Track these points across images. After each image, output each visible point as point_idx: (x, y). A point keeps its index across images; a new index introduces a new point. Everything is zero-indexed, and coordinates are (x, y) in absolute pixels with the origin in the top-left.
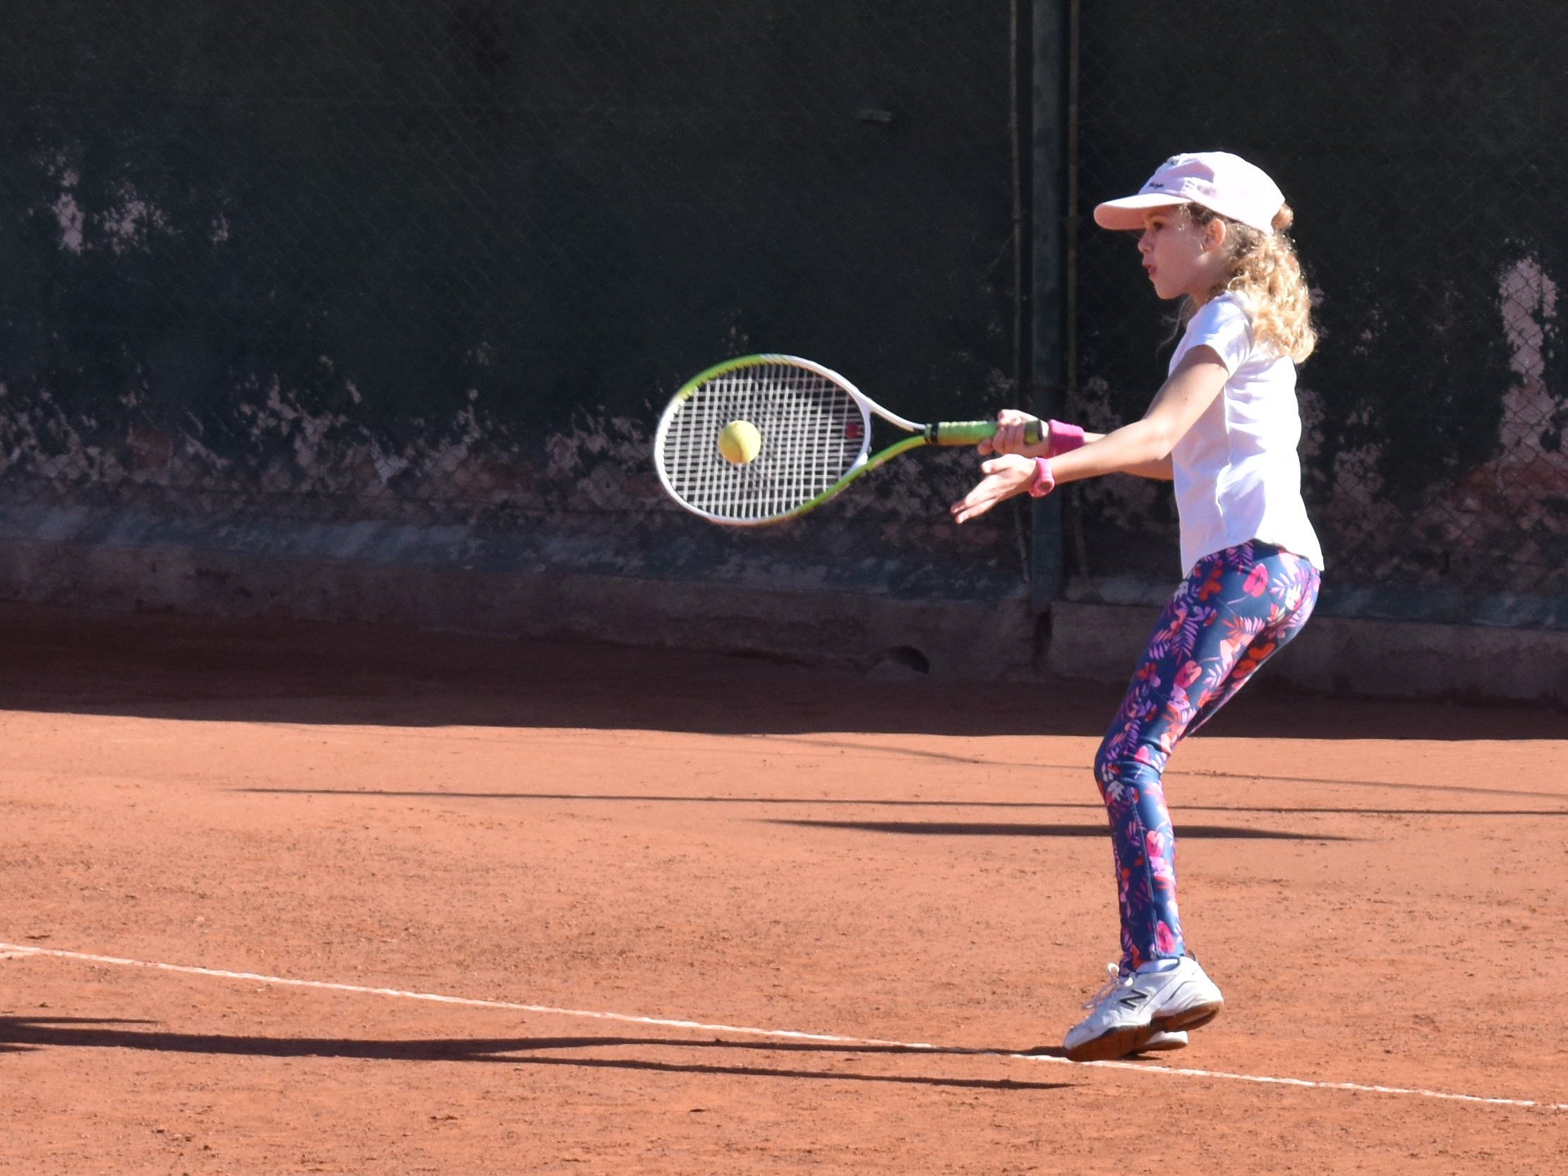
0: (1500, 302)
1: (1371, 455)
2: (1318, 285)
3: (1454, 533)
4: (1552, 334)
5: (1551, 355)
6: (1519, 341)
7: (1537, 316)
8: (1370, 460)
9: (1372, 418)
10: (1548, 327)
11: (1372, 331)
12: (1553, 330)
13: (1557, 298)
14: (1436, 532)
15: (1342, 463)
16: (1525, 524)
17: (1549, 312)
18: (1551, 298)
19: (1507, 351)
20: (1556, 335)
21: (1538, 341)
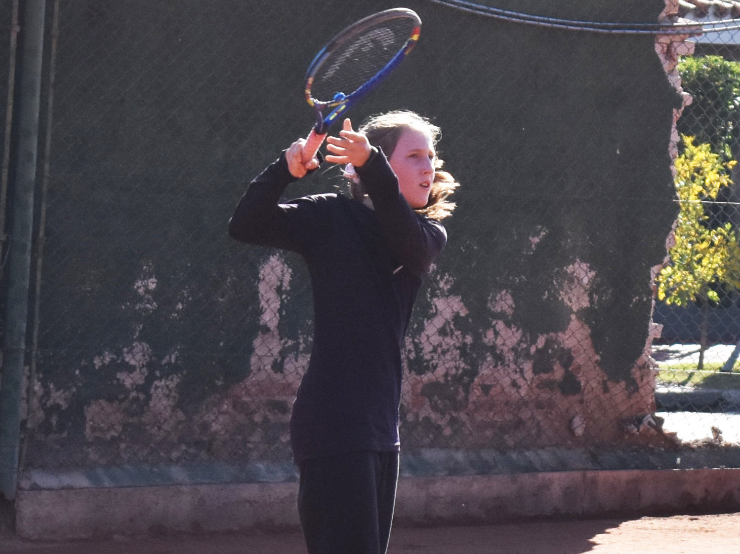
0: (258, 282)
1: (173, 382)
2: (154, 276)
3: (215, 427)
4: (285, 301)
5: (284, 313)
6: (266, 306)
7: (279, 290)
8: (172, 385)
9: (177, 359)
10: (284, 296)
11: (182, 303)
12: (286, 298)
13: (291, 279)
14: (205, 427)
15: (157, 388)
16: (257, 418)
17: (286, 286)
18: (287, 278)
19: (260, 312)
20: (288, 300)
21: (276, 305)
